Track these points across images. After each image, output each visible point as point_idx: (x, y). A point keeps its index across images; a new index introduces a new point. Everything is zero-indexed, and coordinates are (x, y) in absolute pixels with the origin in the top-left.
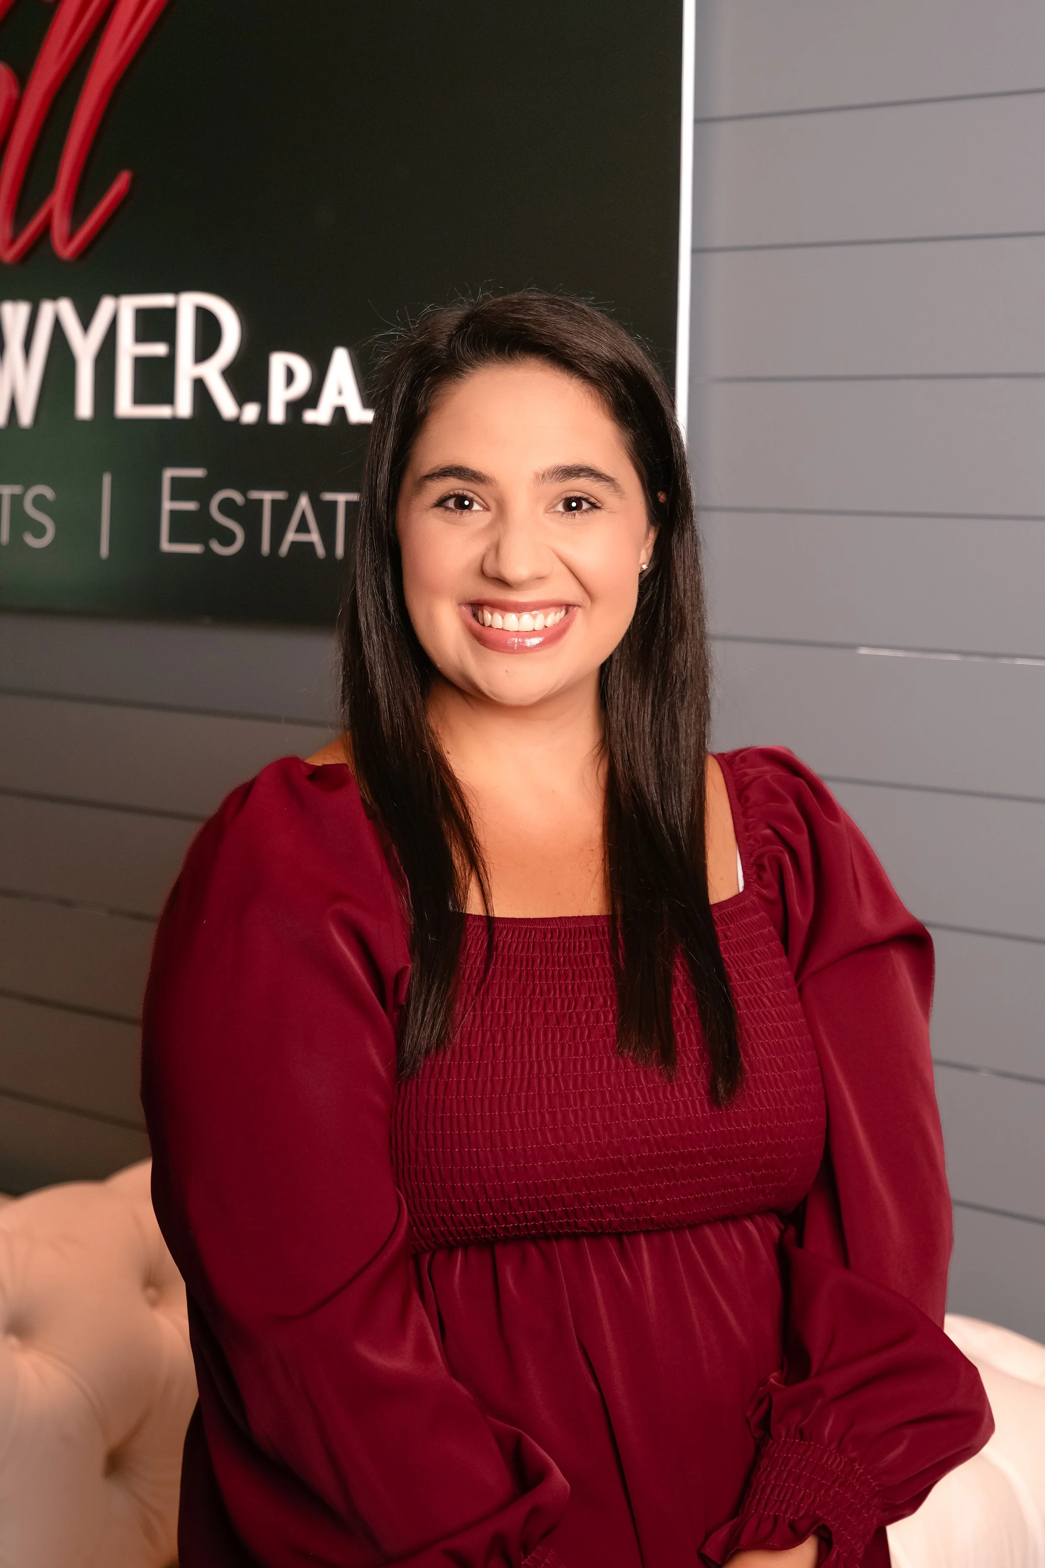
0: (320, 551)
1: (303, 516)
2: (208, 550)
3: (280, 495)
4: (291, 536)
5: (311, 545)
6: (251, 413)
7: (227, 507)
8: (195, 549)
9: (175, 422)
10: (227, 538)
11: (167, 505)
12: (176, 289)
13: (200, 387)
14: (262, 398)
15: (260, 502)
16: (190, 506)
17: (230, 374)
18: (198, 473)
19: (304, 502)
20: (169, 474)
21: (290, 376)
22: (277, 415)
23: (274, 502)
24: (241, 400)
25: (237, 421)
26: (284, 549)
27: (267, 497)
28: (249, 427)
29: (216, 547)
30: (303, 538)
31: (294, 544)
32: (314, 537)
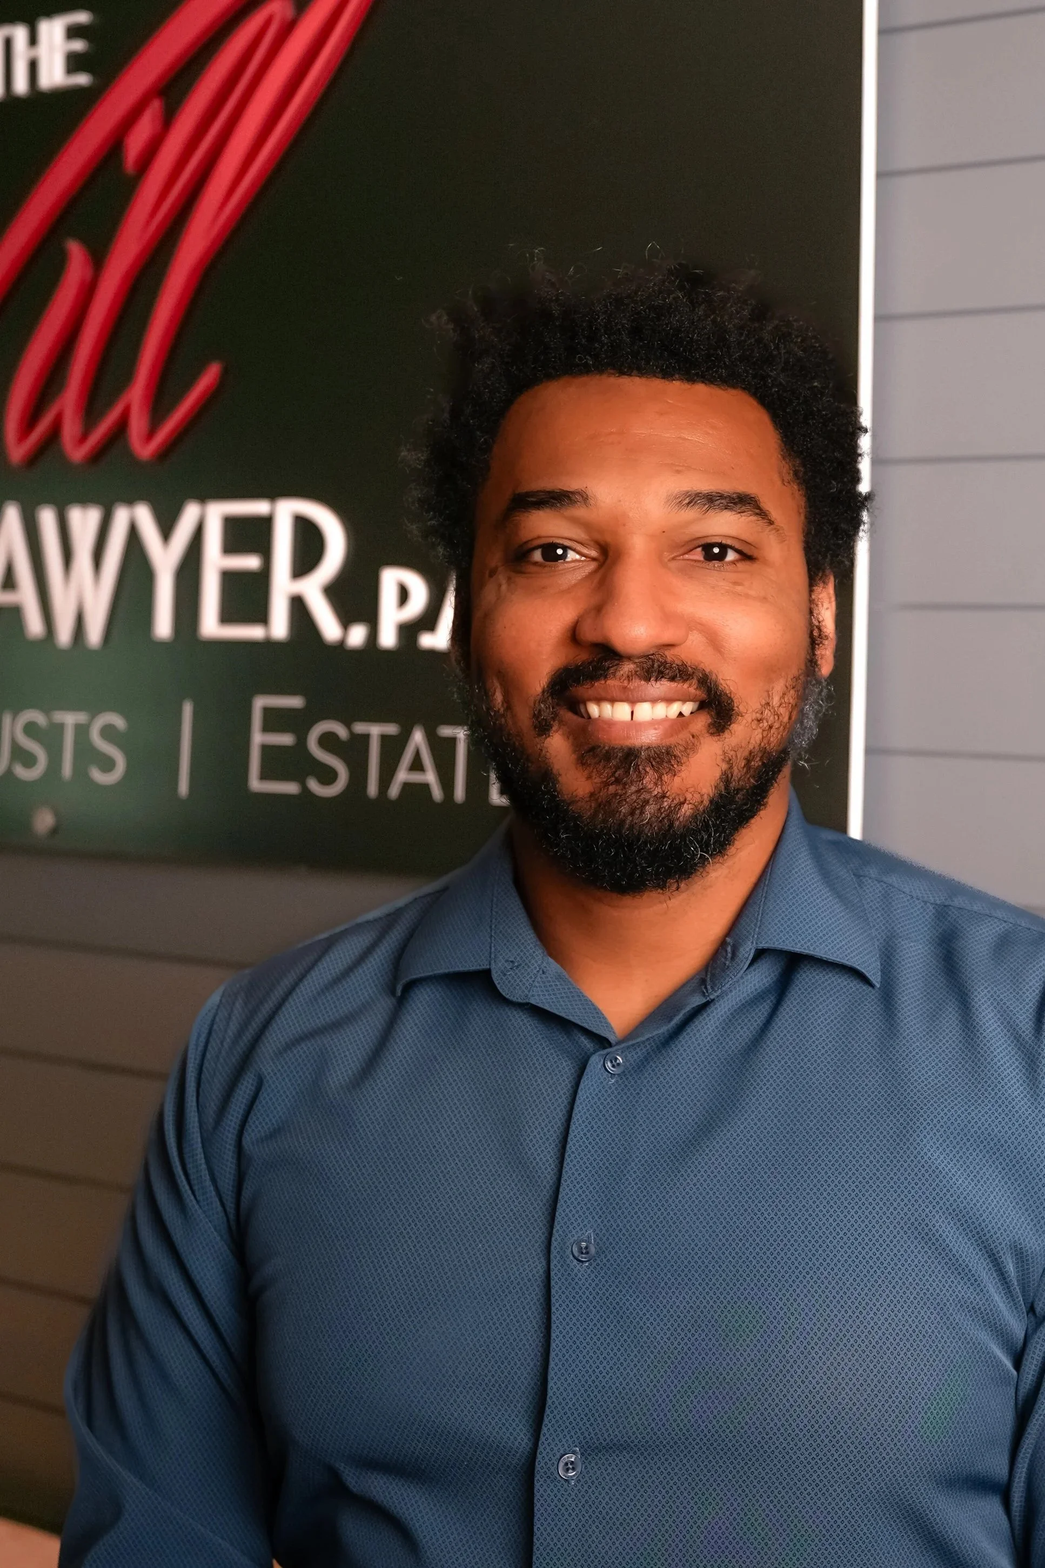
0: (437, 793)
1: (417, 755)
2: (305, 790)
3: (391, 729)
4: (403, 775)
5: (426, 787)
6: (357, 636)
7: (328, 741)
8: (291, 788)
9: (268, 644)
10: (328, 776)
11: (258, 738)
12: (273, 495)
13: (298, 606)
14: (371, 618)
15: (366, 737)
16: (286, 739)
17: (333, 591)
18: (295, 702)
19: (418, 737)
20: (260, 703)
21: (404, 595)
22: (388, 638)
23: (384, 738)
24: (346, 621)
25: (341, 644)
26: (394, 791)
27: (375, 730)
28: (355, 652)
29: (314, 785)
30: (416, 777)
31: (406, 786)
32: (430, 777)
